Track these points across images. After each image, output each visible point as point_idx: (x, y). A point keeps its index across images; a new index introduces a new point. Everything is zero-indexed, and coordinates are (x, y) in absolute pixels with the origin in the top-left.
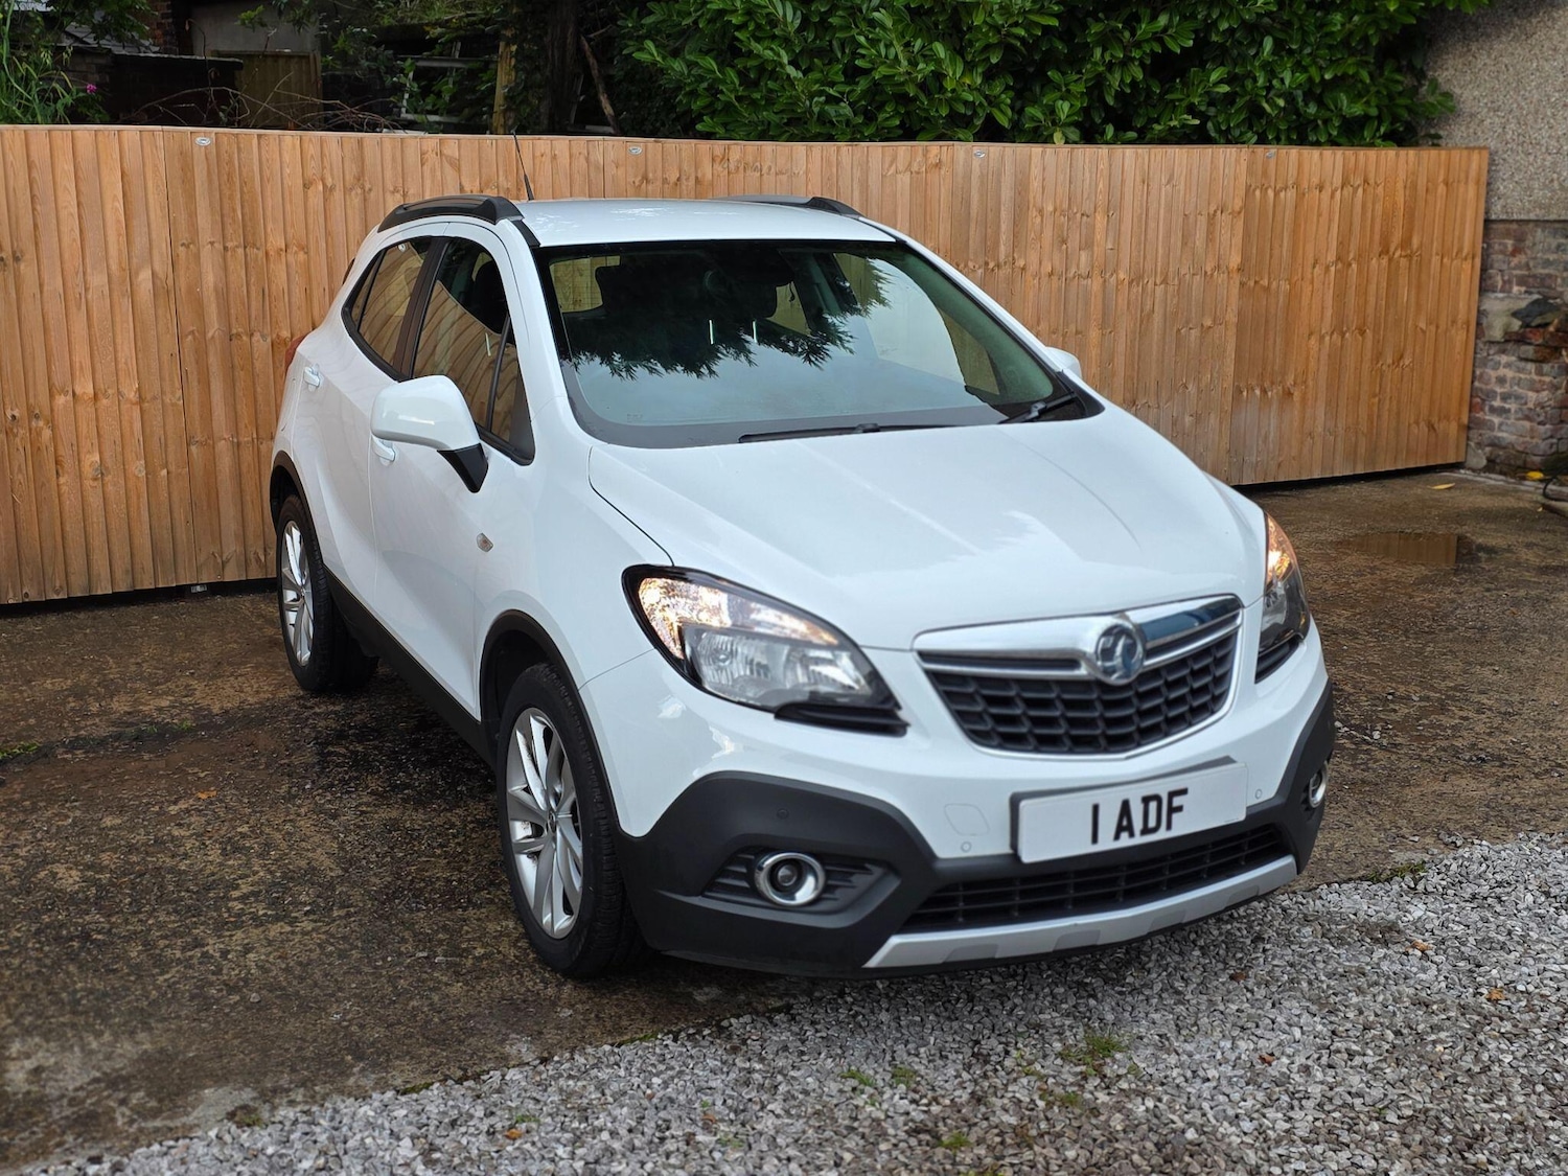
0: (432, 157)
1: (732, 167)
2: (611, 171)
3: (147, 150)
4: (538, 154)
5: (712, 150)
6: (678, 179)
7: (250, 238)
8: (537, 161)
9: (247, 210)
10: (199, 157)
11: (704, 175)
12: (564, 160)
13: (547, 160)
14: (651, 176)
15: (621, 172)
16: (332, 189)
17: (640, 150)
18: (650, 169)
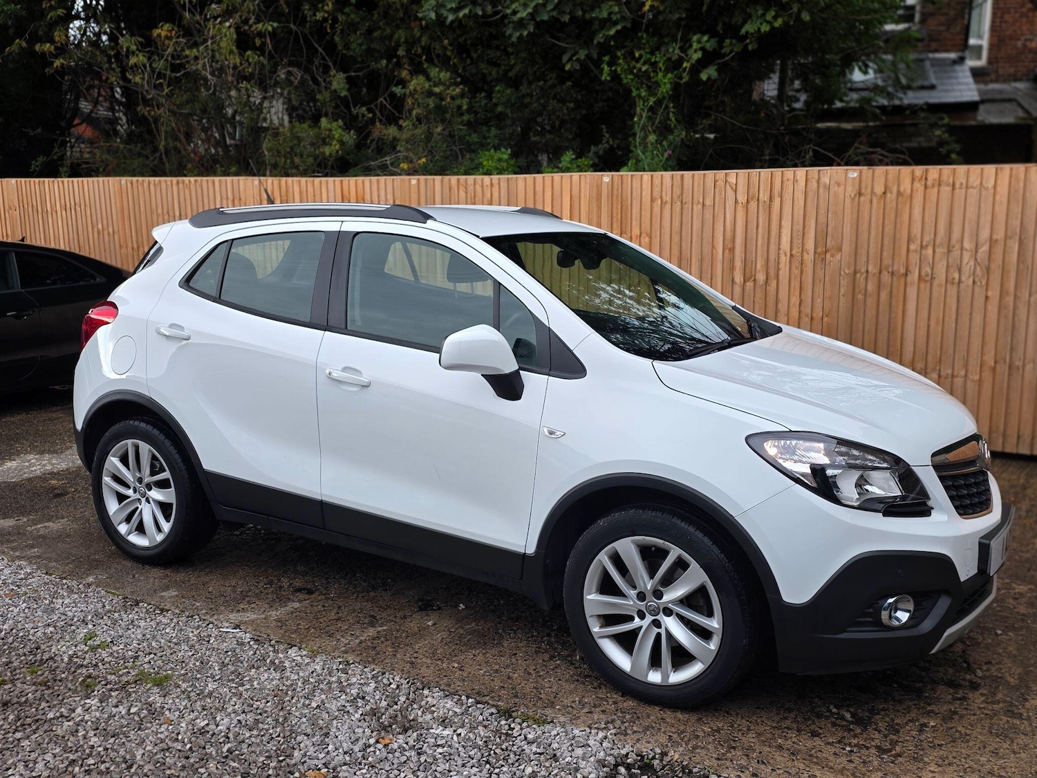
0: (721, 183)
1: (929, 183)
2: (834, 189)
3: (582, 185)
4: (785, 179)
5: (913, 172)
6: (885, 193)
7: (624, 230)
8: (785, 184)
9: (623, 215)
10: (604, 187)
11: (905, 191)
12: (802, 182)
13: (790, 183)
14: (863, 191)
15: (842, 188)
16: (666, 202)
17: (855, 175)
18: (863, 186)
